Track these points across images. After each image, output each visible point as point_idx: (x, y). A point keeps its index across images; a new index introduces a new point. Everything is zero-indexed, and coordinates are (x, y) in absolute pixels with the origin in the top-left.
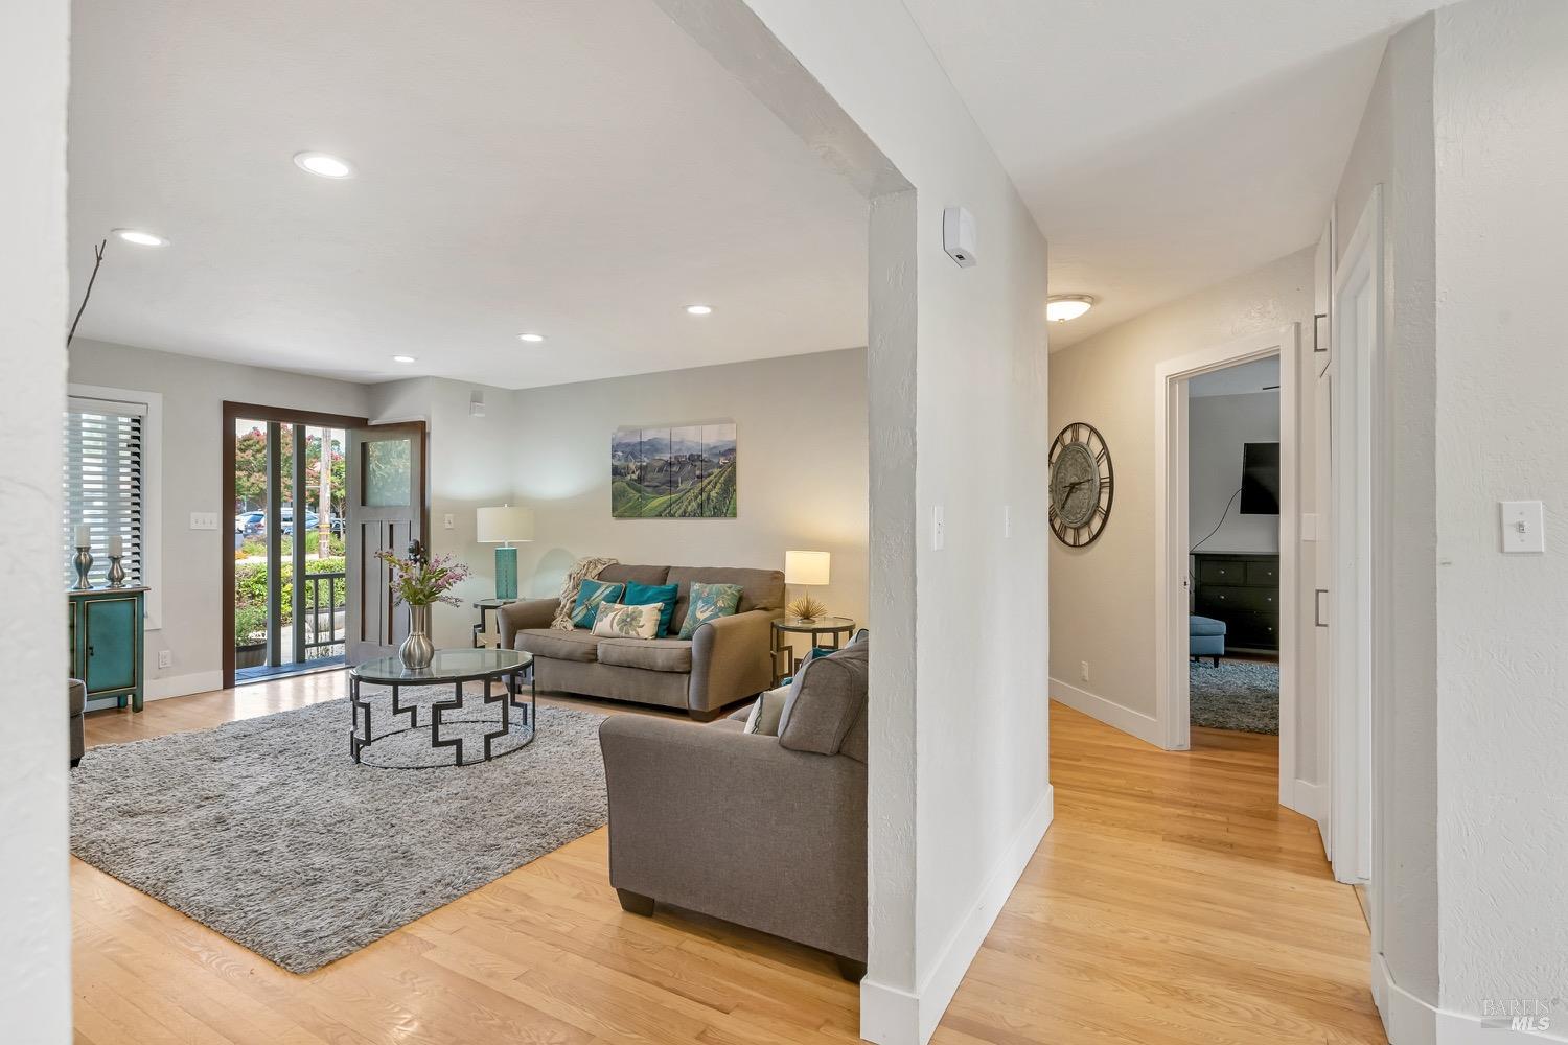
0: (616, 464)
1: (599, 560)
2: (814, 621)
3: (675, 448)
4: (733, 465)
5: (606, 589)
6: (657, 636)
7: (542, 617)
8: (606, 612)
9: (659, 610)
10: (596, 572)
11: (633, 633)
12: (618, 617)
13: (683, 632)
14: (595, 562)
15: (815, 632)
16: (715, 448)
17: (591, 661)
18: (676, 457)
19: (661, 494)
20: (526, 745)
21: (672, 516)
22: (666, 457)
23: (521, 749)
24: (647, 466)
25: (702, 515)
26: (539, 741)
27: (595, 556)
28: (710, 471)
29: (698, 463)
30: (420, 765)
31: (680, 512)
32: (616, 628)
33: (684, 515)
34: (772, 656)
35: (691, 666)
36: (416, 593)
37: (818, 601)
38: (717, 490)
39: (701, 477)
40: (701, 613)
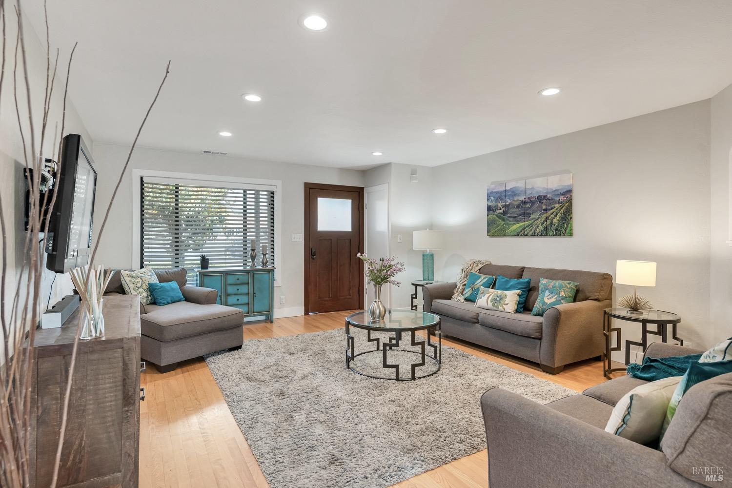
0: (490, 204)
1: (479, 261)
2: (642, 313)
3: (528, 192)
4: (570, 201)
5: (483, 279)
6: (517, 311)
7: (447, 293)
8: (484, 293)
9: (518, 295)
10: (477, 268)
11: (500, 308)
12: (491, 297)
13: (535, 310)
14: (477, 263)
15: (645, 322)
16: (556, 190)
17: (475, 323)
18: (528, 198)
19: (518, 222)
20: (435, 373)
21: (526, 235)
22: (522, 198)
23: (432, 375)
24: (509, 205)
25: (547, 235)
26: (442, 371)
27: (477, 259)
28: (553, 206)
29: (545, 201)
30: (378, 376)
31: (531, 232)
32: (490, 305)
33: (534, 235)
34: (605, 334)
35: (542, 335)
36: (377, 278)
37: (644, 298)
38: (558, 218)
39: (546, 210)
40: (546, 299)
